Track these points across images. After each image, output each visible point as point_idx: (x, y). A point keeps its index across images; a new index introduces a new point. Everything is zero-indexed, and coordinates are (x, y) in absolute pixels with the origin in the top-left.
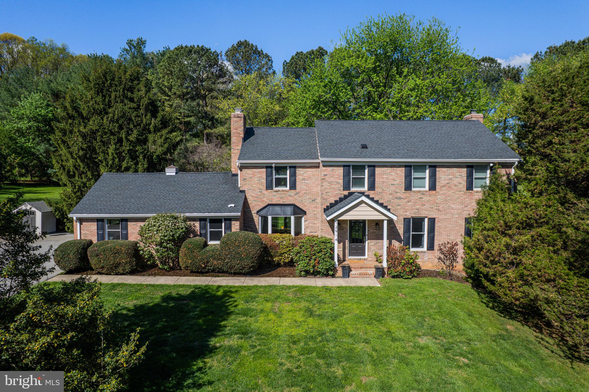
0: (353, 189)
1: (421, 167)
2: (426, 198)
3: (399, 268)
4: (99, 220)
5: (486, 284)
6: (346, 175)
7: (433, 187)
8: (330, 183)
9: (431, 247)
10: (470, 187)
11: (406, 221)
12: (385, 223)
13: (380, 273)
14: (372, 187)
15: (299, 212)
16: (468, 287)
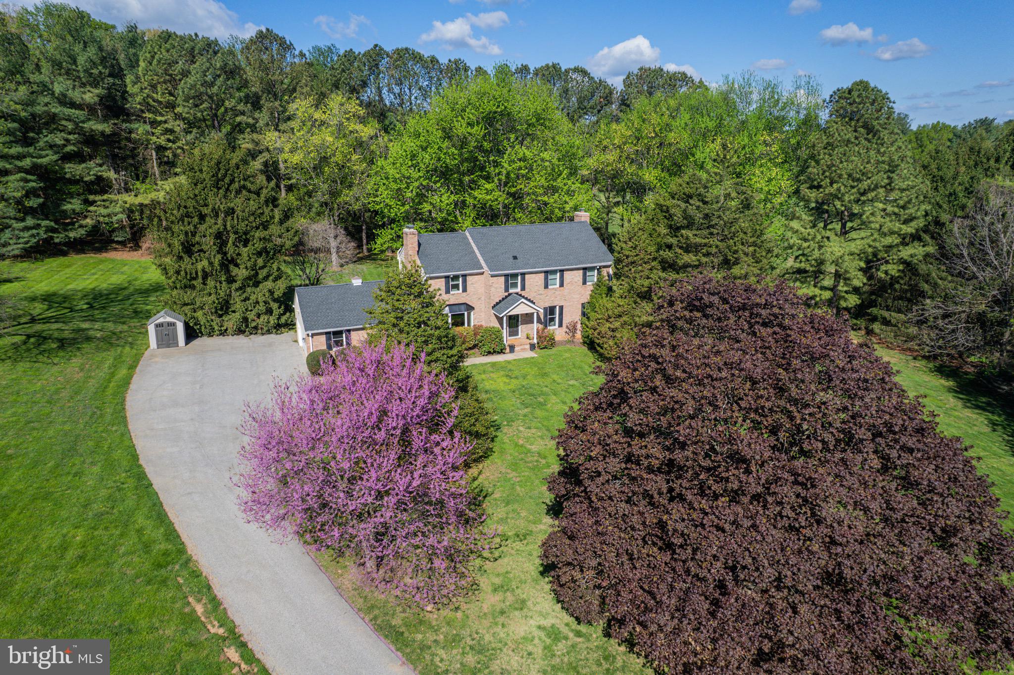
0: (511, 291)
1: (554, 272)
2: (557, 293)
3: (545, 343)
4: (326, 333)
5: (599, 349)
6: (506, 282)
7: (562, 285)
8: (496, 288)
9: (561, 325)
10: (584, 283)
11: (545, 309)
12: (535, 315)
13: (533, 347)
14: (523, 288)
15: (470, 308)
16: (585, 349)
